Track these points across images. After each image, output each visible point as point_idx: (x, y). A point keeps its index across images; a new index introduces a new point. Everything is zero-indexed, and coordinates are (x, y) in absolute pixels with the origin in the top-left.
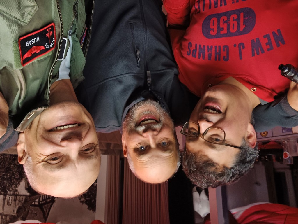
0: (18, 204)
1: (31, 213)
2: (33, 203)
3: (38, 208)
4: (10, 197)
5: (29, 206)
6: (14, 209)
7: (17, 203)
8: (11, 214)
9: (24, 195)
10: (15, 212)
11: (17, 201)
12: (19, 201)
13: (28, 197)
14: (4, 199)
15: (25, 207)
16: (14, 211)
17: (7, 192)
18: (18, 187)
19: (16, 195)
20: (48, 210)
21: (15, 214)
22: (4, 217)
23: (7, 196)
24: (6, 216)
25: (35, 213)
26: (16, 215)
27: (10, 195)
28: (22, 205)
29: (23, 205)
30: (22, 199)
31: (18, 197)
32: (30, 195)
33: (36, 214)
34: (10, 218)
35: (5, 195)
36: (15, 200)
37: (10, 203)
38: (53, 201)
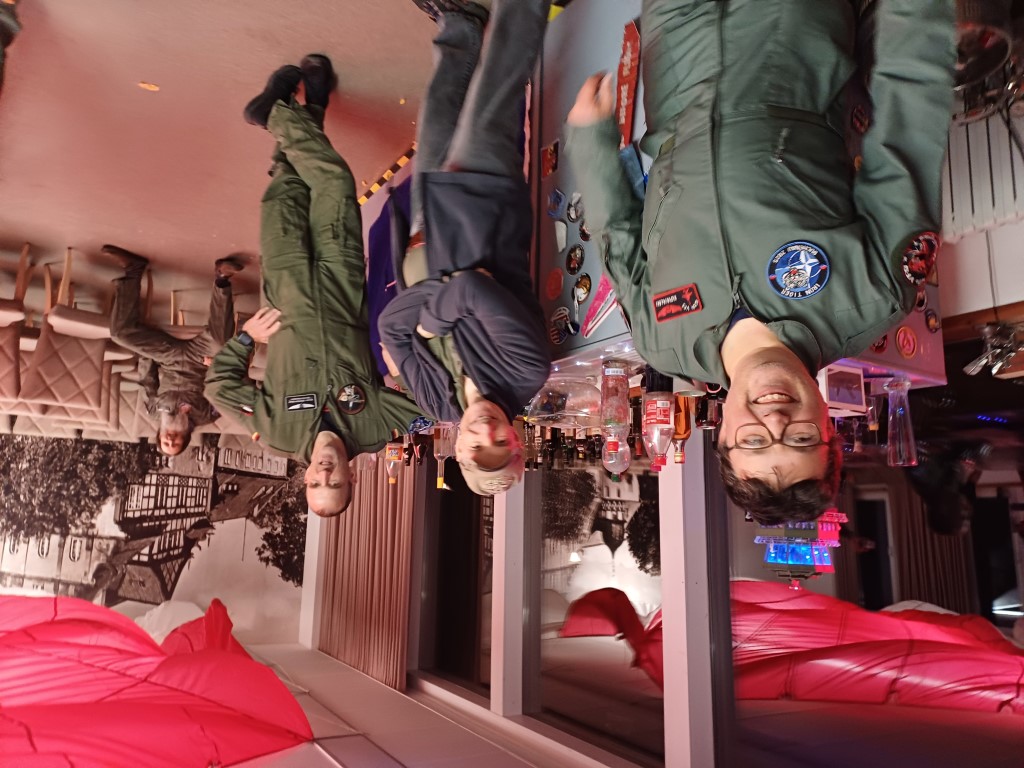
0: (98, 558)
1: (131, 581)
2: (136, 558)
3: (149, 570)
4: (75, 542)
5: (126, 565)
6: (87, 569)
7: (93, 555)
8: (79, 581)
9: (112, 538)
10: (90, 576)
11: (94, 551)
12: (101, 551)
13: (123, 543)
14: (61, 546)
15: (114, 567)
16: (86, 574)
17: (69, 529)
18: (96, 518)
19: (92, 537)
20: (173, 576)
21: (89, 580)
22: (61, 587)
23: (69, 537)
24: (67, 584)
25: (140, 582)
26: (91, 583)
27: (77, 535)
28: (107, 561)
29: (109, 560)
30: (108, 546)
31: (96, 542)
32: (127, 538)
33: (143, 583)
34: (75, 590)
35: (64, 535)
36: (89, 548)
37: (77, 555)
38: (187, 554)
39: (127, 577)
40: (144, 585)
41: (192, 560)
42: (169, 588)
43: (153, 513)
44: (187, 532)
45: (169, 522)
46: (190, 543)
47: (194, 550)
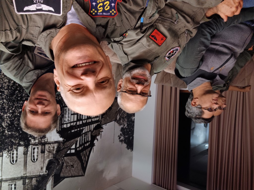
0: (48, 157)
1: (67, 166)
2: (69, 152)
3: (75, 158)
4: (34, 149)
5: (64, 157)
6: (42, 165)
7: (45, 156)
8: (38, 174)
9: (56, 142)
10: (44, 169)
11: (46, 152)
12: (50, 152)
13: (62, 144)
14: (25, 153)
15: (57, 160)
16: (42, 168)
17: (30, 140)
19: (44, 144)
20: (87, 157)
21: (44, 172)
22: (27, 181)
23: (30, 146)
24: (31, 178)
25: (71, 165)
26: (45, 174)
27: (35, 144)
28: (54, 157)
30: (54, 147)
31: (47, 146)
32: (64, 140)
34: (37, 181)
35: (27, 146)
36: (43, 152)
37: (36, 158)
38: (92, 145)
39: (65, 165)
40: (73, 167)
41: (94, 147)
42: (85, 165)
43: (76, 124)
44: (92, 132)
45: (84, 128)
46: (94, 138)
47: (95, 142)
